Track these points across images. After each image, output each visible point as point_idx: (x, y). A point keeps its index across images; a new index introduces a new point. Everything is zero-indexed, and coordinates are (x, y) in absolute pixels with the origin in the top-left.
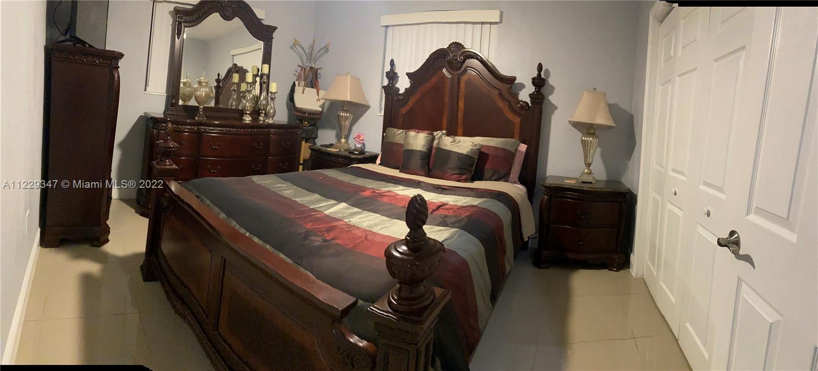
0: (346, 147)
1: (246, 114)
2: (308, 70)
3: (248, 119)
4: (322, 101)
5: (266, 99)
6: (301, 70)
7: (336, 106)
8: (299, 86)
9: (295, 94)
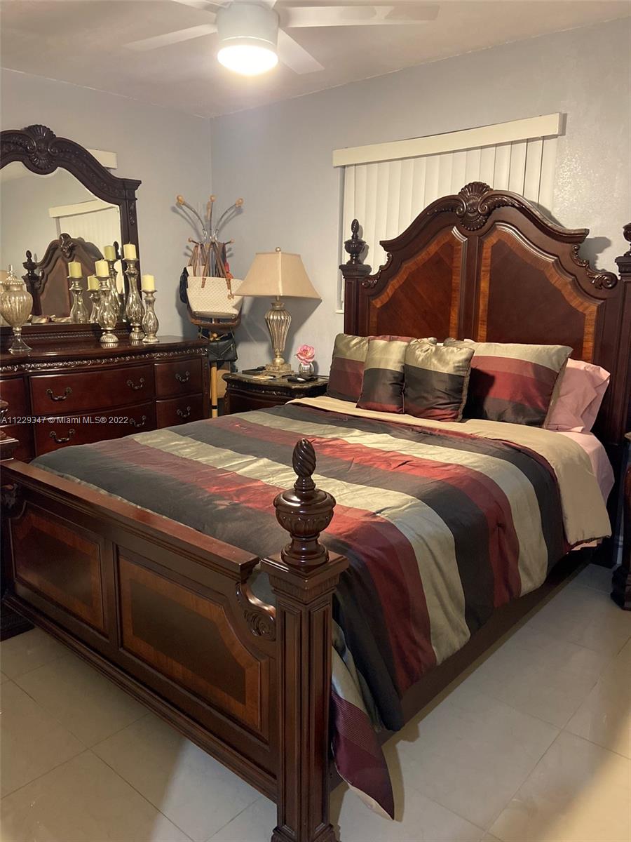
0: (283, 371)
1: (106, 331)
2: (208, 246)
3: (110, 341)
4: (237, 299)
5: (139, 301)
6: (196, 247)
7: (261, 304)
8: (195, 275)
9: (188, 290)
